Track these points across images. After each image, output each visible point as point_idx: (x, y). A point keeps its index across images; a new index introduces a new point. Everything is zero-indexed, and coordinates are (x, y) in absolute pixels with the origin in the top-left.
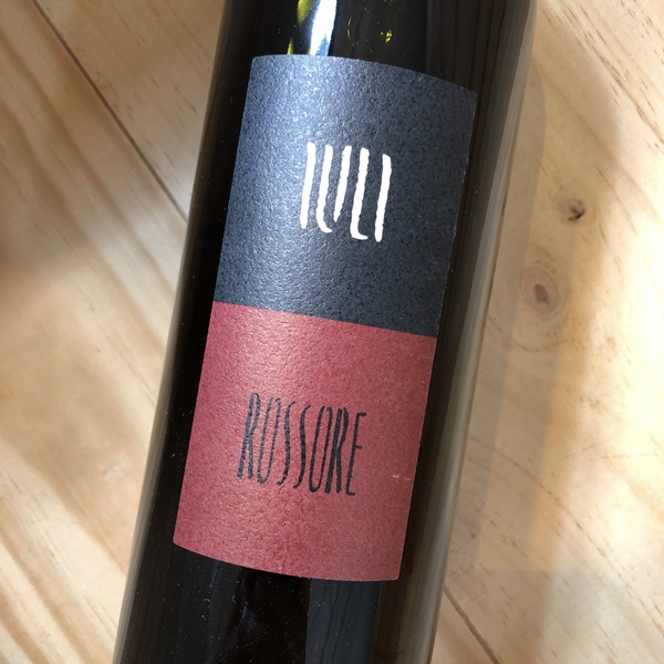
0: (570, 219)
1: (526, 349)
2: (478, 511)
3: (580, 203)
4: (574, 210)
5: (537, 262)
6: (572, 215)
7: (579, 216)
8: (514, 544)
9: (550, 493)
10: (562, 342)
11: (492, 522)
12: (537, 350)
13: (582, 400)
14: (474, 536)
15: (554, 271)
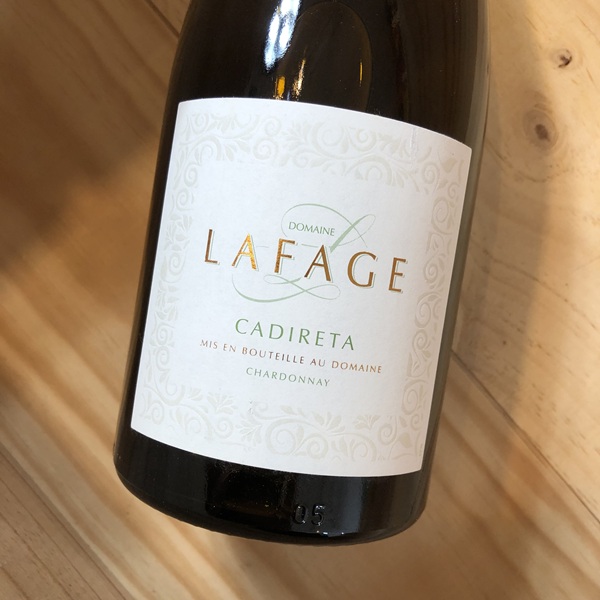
0: (560, 66)
1: (534, 181)
2: (506, 321)
3: (568, 51)
4: (563, 58)
5: (536, 106)
6: (561, 62)
7: (567, 63)
8: (540, 346)
9: (566, 300)
10: (564, 171)
11: (519, 330)
12: (544, 181)
13: (585, 219)
14: (505, 343)
15: (551, 112)
